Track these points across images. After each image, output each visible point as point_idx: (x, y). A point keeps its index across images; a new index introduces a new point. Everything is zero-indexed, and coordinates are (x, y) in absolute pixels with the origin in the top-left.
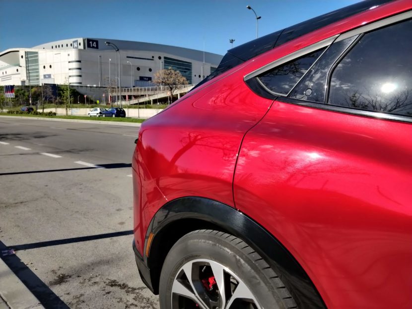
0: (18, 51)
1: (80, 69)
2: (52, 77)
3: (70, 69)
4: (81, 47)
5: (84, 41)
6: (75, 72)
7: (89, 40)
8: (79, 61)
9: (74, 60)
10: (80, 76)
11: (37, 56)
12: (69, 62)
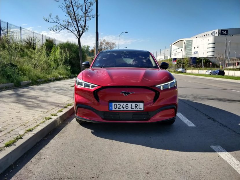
0: (183, 40)
1: (214, 47)
2: (198, 53)
3: (208, 48)
4: (217, 35)
5: (219, 31)
6: (211, 50)
7: (222, 30)
8: (214, 43)
9: (211, 42)
10: (214, 52)
11: (192, 42)
12: (208, 44)
